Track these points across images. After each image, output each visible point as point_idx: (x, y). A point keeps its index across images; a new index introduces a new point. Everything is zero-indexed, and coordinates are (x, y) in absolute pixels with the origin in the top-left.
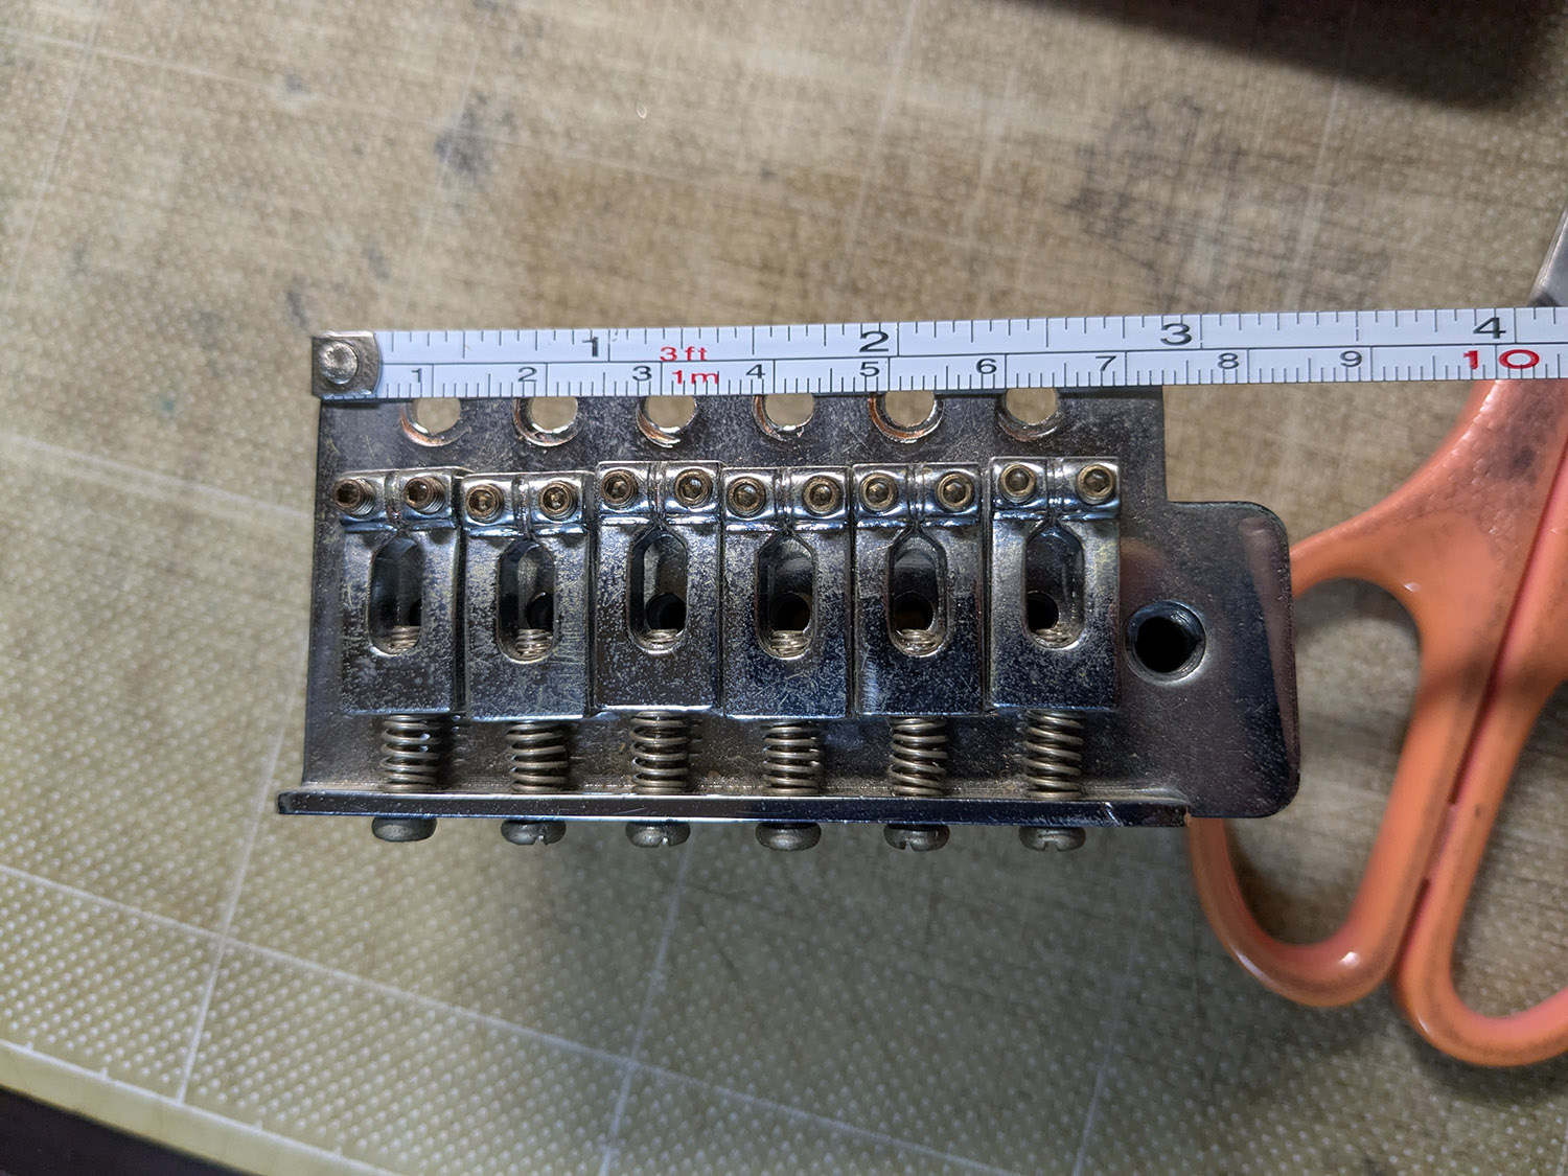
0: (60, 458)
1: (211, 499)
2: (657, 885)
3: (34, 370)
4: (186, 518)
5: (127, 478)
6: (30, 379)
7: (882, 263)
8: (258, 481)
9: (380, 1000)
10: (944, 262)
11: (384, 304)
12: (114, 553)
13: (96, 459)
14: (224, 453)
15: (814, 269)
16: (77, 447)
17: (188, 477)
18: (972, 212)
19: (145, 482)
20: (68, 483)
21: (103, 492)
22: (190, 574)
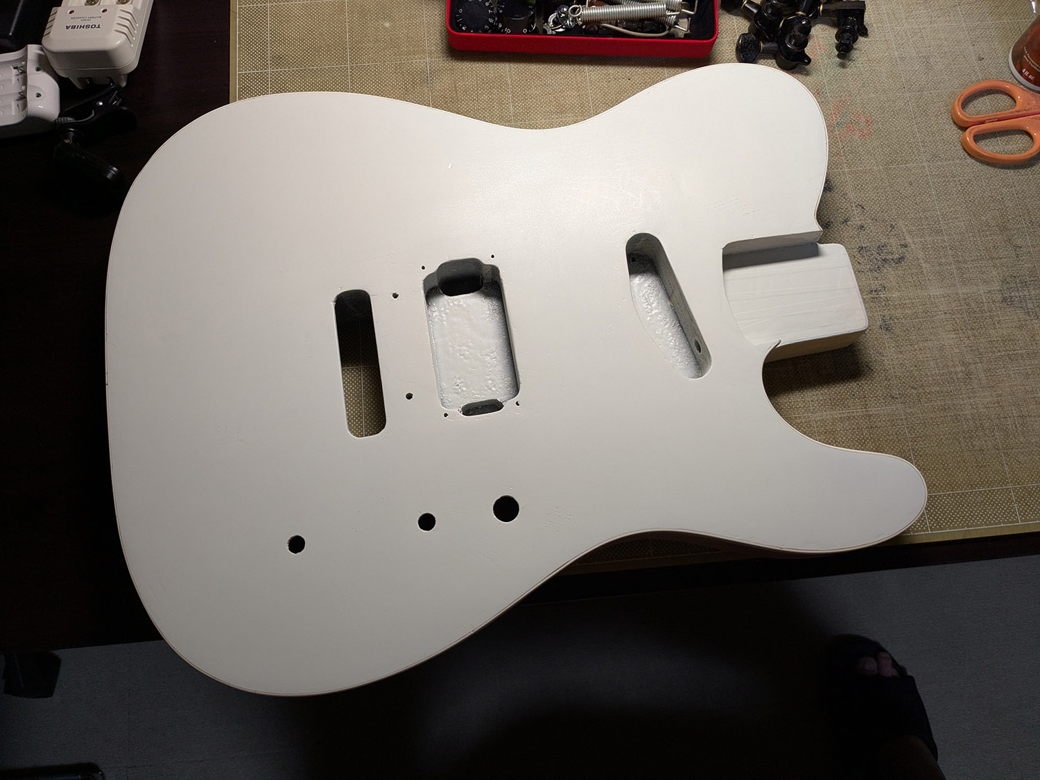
0: (837, 413)
1: (872, 411)
2: (997, 452)
3: (821, 398)
4: (870, 416)
5: (853, 413)
6: (821, 400)
7: (975, 323)
8: (880, 404)
9: (958, 494)
10: (986, 319)
11: (886, 361)
12: (858, 428)
13: (844, 411)
14: (870, 401)
15: (963, 327)
16: (839, 410)
17: (866, 408)
18: (986, 308)
19: (857, 412)
20: (841, 418)
21: (849, 417)
22: (876, 427)
